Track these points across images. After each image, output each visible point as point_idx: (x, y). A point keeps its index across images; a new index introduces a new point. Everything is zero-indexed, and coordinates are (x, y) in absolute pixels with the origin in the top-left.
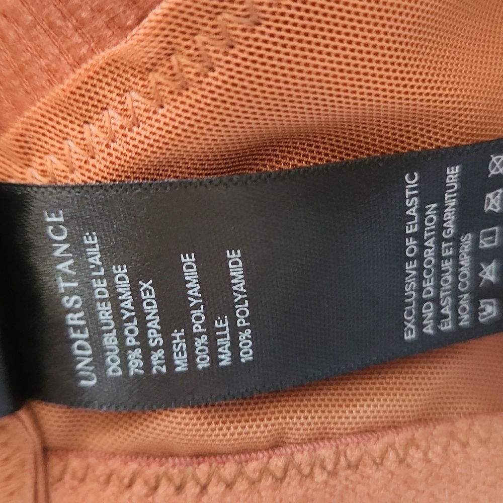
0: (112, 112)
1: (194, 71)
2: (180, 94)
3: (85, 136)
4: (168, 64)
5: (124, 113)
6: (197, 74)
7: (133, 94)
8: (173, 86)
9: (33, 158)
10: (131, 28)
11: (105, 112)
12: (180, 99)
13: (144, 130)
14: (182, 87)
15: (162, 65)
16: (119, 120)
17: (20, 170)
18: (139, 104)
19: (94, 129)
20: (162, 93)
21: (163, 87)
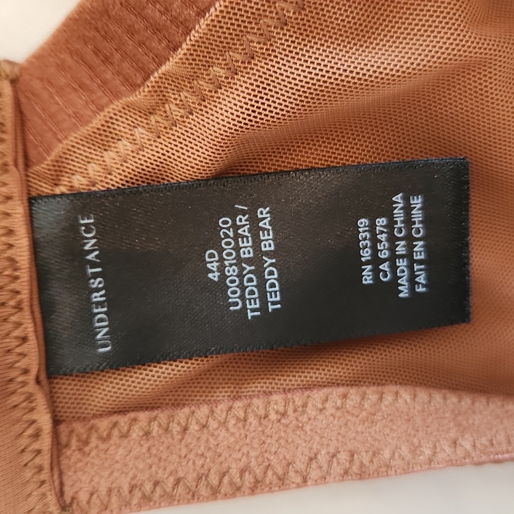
0: (125, 142)
1: (180, 114)
2: (171, 129)
3: (105, 159)
4: (163, 109)
5: (134, 142)
6: (182, 117)
7: (140, 129)
8: (166, 124)
9: (62, 178)
10: (139, 86)
11: (120, 142)
12: (171, 132)
13: (148, 153)
14: (173, 125)
15: (160, 110)
16: (130, 147)
17: (50, 188)
18: (145, 136)
19: (112, 154)
20: (159, 128)
21: (161, 125)
